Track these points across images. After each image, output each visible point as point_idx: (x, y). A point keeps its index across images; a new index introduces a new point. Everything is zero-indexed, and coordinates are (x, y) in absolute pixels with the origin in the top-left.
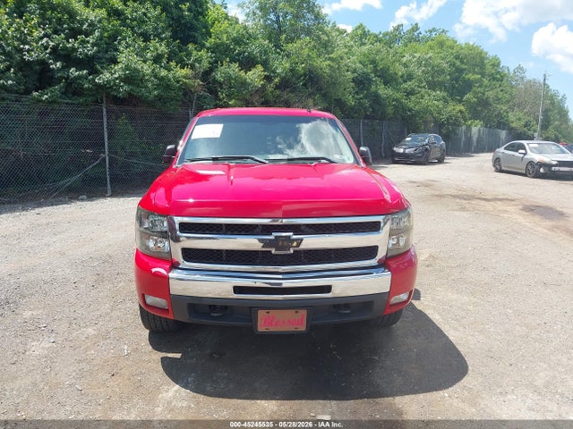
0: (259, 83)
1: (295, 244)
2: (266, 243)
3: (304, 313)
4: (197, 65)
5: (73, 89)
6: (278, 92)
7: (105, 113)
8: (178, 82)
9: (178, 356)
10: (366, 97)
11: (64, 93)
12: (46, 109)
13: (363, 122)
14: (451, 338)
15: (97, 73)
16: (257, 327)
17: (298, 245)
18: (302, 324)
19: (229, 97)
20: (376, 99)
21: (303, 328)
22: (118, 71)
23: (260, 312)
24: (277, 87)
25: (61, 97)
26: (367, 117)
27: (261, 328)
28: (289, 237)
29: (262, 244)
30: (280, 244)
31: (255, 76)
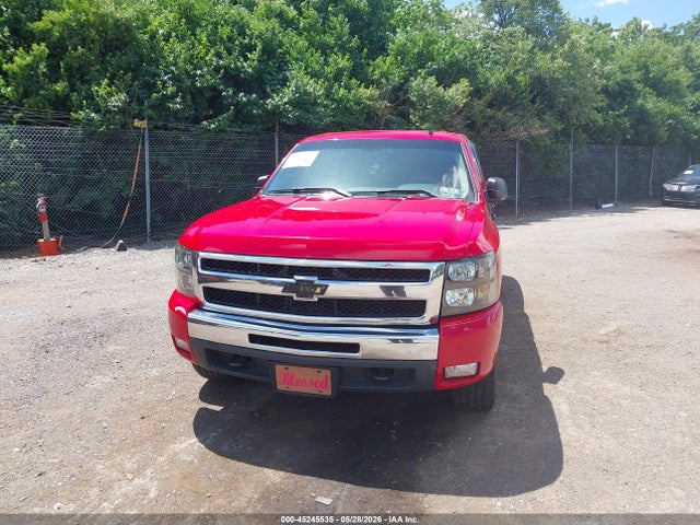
0: (461, 101)
1: (318, 290)
2: (287, 287)
3: (327, 373)
4: (383, 81)
5: (242, 116)
6: (490, 112)
7: (277, 142)
8: (358, 103)
9: (218, 408)
10: (625, 115)
11: (234, 120)
12: (215, 139)
13: (620, 150)
14: (563, 437)
15: (266, 96)
16: (276, 385)
17: (323, 292)
18: (326, 387)
19: (423, 119)
20: (642, 117)
21: (328, 392)
22: (288, 94)
23: (277, 366)
24: (490, 105)
25: (229, 126)
26: (625, 142)
27: (281, 387)
28: (312, 282)
29: (282, 288)
30: (302, 289)
31: (458, 92)
